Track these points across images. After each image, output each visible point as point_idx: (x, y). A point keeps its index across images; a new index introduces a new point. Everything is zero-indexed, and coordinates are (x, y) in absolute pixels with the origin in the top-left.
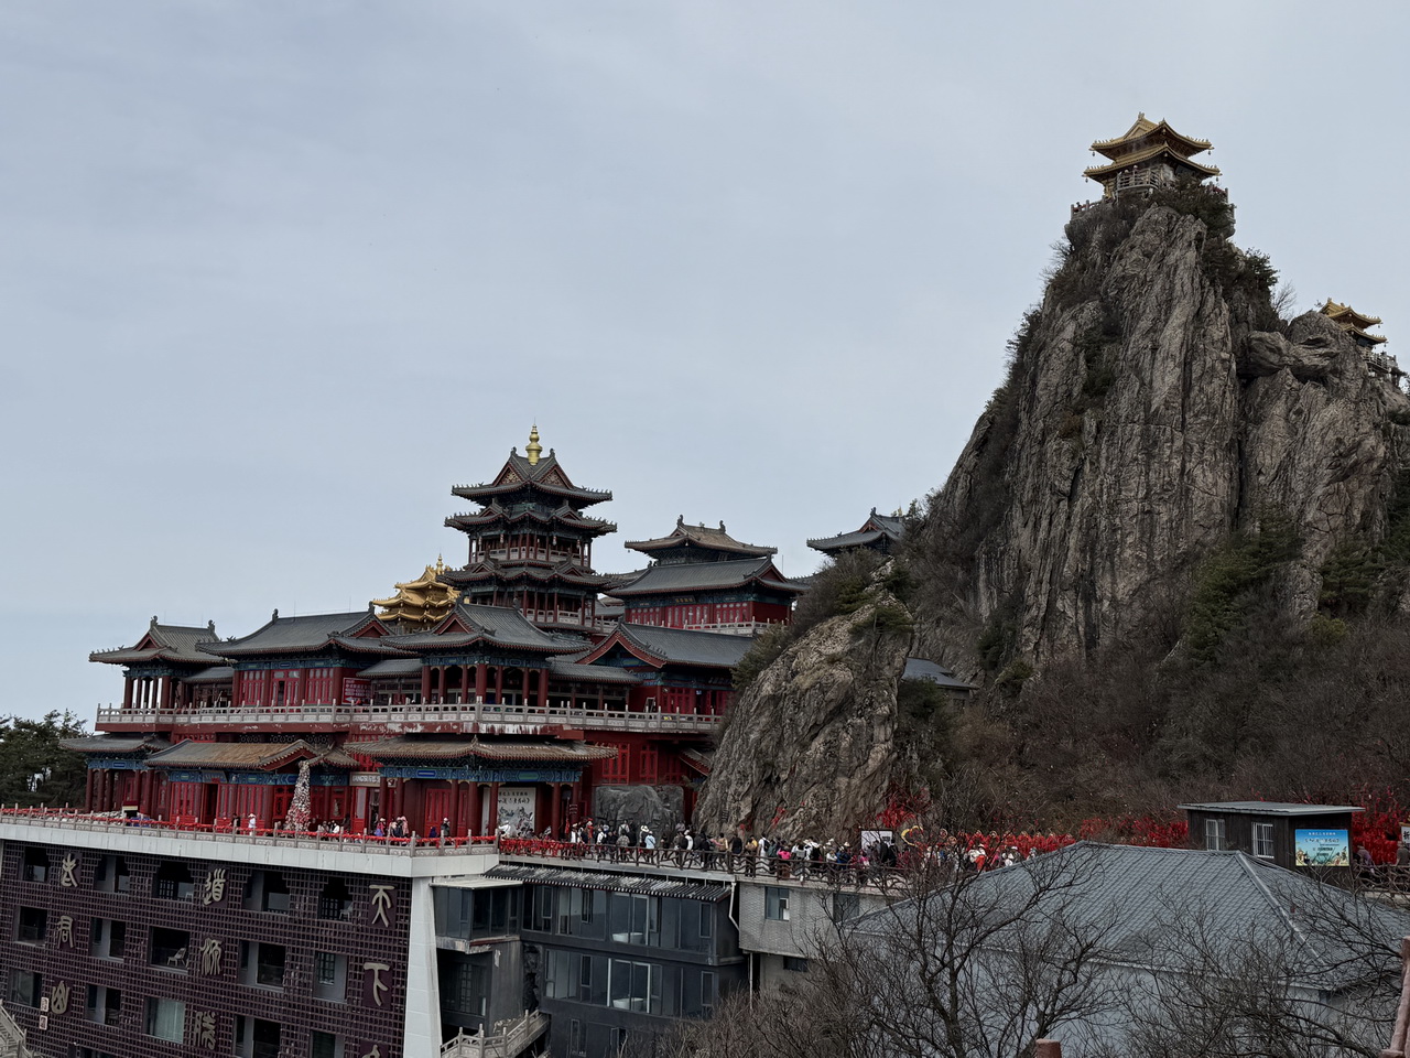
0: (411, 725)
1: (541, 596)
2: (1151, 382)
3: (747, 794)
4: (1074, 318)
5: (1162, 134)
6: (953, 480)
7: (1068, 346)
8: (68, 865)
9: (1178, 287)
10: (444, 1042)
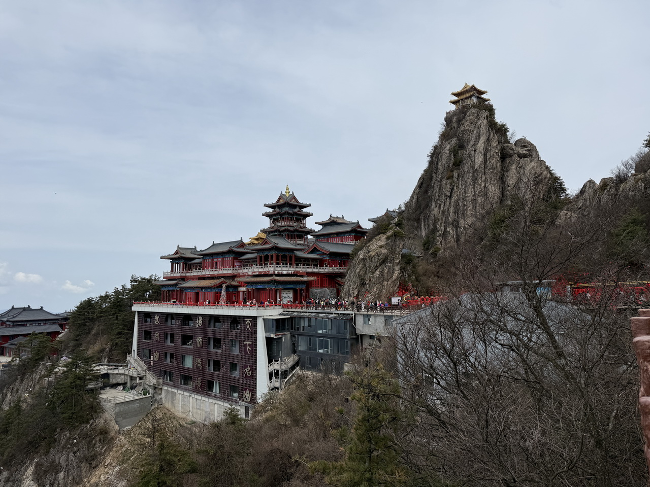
0: (255, 272)
1: (291, 235)
2: (474, 160)
3: (356, 288)
4: (449, 143)
5: (473, 88)
6: (412, 197)
7: (448, 152)
8: (157, 318)
9: (482, 131)
10: (269, 364)
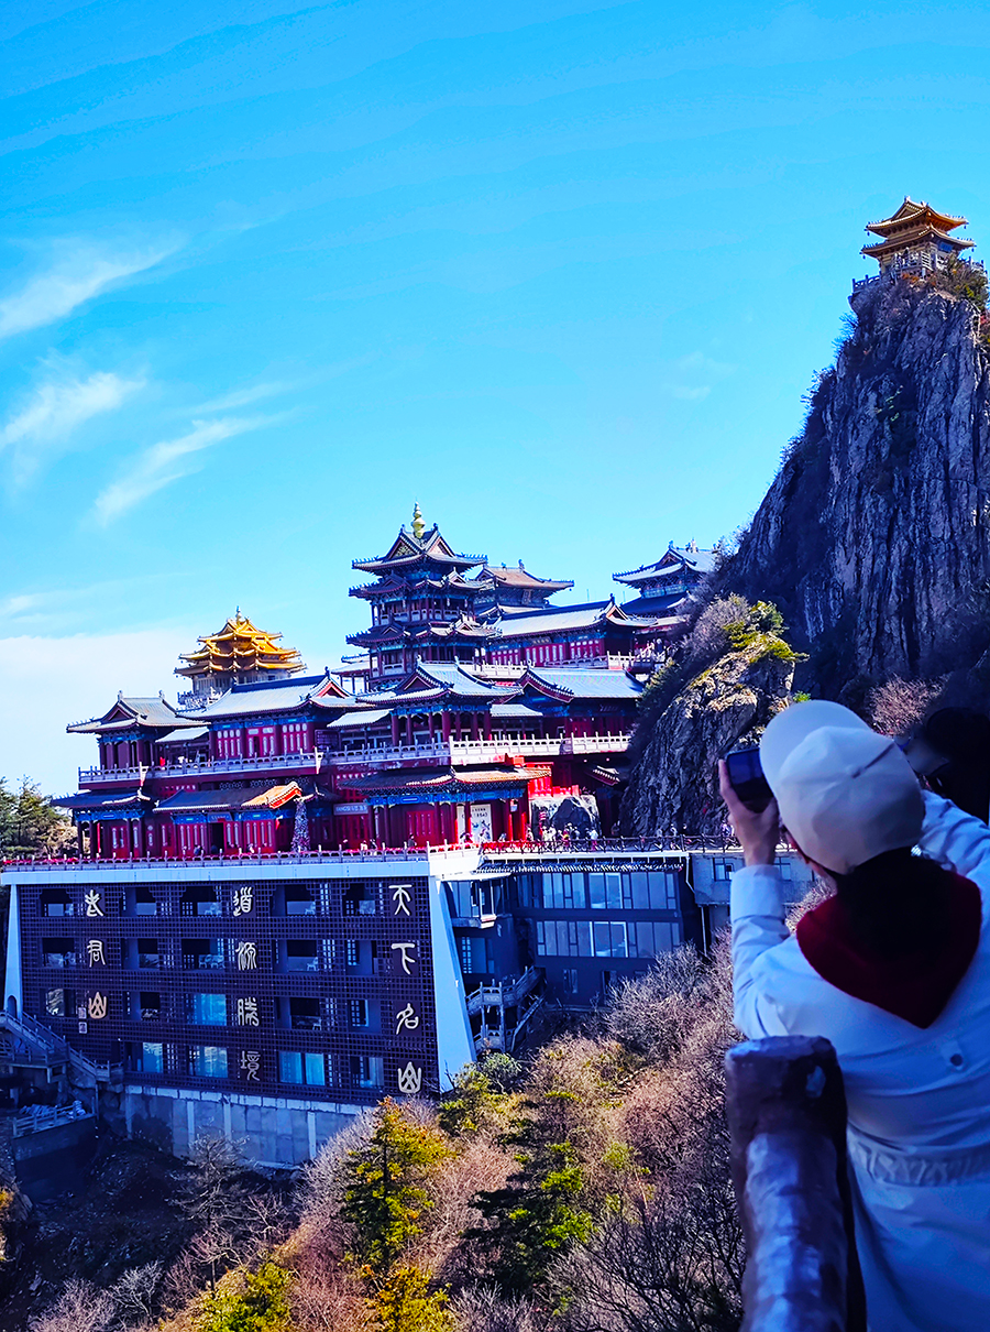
0: (390, 763)
2: (948, 444)
3: (676, 794)
4: (874, 389)
5: (927, 217)
7: (872, 414)
8: (92, 899)
9: (962, 365)
10: (468, 994)
